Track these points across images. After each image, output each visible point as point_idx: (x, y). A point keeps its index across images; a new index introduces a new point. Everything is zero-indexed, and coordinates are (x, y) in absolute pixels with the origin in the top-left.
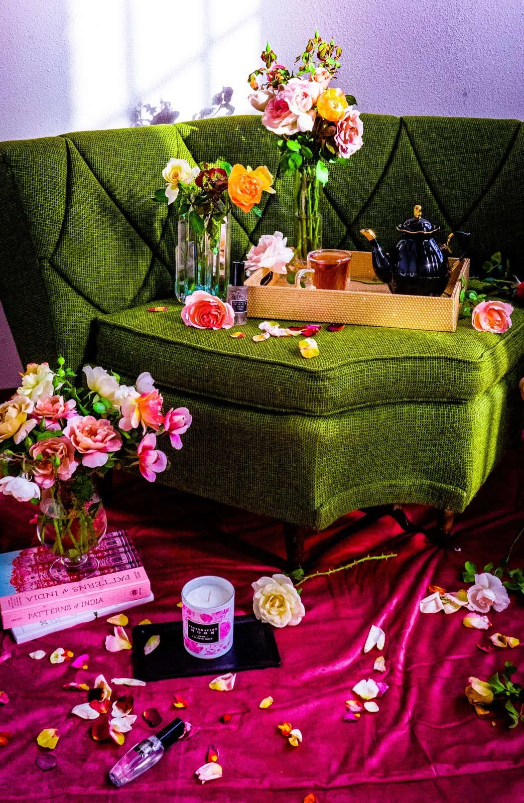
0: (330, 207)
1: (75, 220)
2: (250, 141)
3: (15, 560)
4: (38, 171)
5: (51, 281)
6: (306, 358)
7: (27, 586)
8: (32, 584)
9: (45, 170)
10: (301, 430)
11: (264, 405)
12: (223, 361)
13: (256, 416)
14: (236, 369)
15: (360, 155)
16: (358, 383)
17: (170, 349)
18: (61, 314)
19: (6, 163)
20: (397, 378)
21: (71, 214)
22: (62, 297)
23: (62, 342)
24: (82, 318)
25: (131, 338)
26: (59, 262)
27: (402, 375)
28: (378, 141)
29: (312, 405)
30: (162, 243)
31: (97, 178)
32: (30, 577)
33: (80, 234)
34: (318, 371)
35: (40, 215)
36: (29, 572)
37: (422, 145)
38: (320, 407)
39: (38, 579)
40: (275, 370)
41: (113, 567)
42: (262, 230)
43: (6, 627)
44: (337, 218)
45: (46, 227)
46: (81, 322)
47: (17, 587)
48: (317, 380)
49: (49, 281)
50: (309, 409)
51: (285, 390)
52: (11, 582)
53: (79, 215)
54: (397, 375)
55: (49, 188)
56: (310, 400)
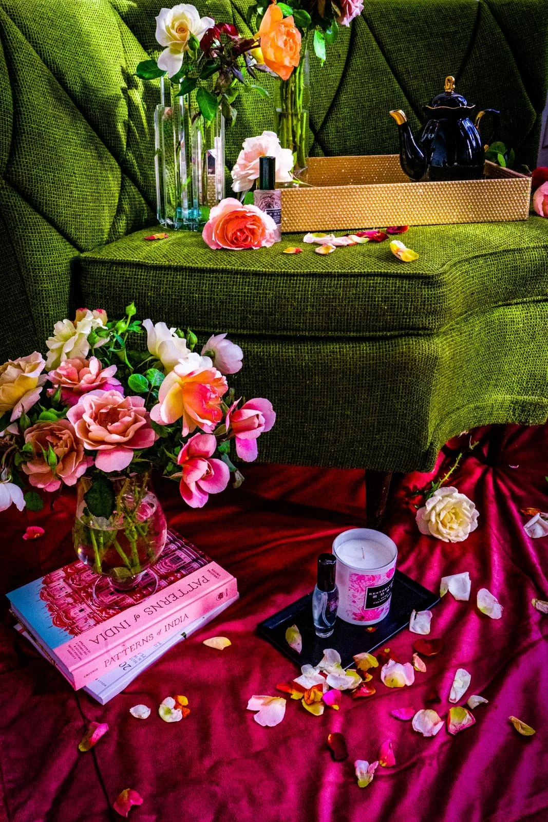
1: (30, 112)
3: (42, 594)
5: (12, 206)
6: (406, 262)
7: (81, 624)
8: (86, 619)
10: (419, 354)
11: (357, 331)
12: (293, 284)
13: (347, 348)
14: (313, 290)
17: (207, 280)
18: (33, 254)
22: (31, 229)
23: (39, 294)
24: (60, 258)
25: (142, 274)
26: (19, 176)
29: (429, 320)
30: (130, 155)
32: (77, 610)
33: (40, 135)
34: (433, 276)
36: (71, 604)
39: (89, 611)
40: (373, 283)
41: (178, 571)
43: (78, 687)
46: (60, 264)
47: (68, 629)
48: (434, 287)
49: (8, 205)
50: (425, 327)
51: (392, 306)
52: (56, 624)
53: (32, 105)
56: (427, 314)
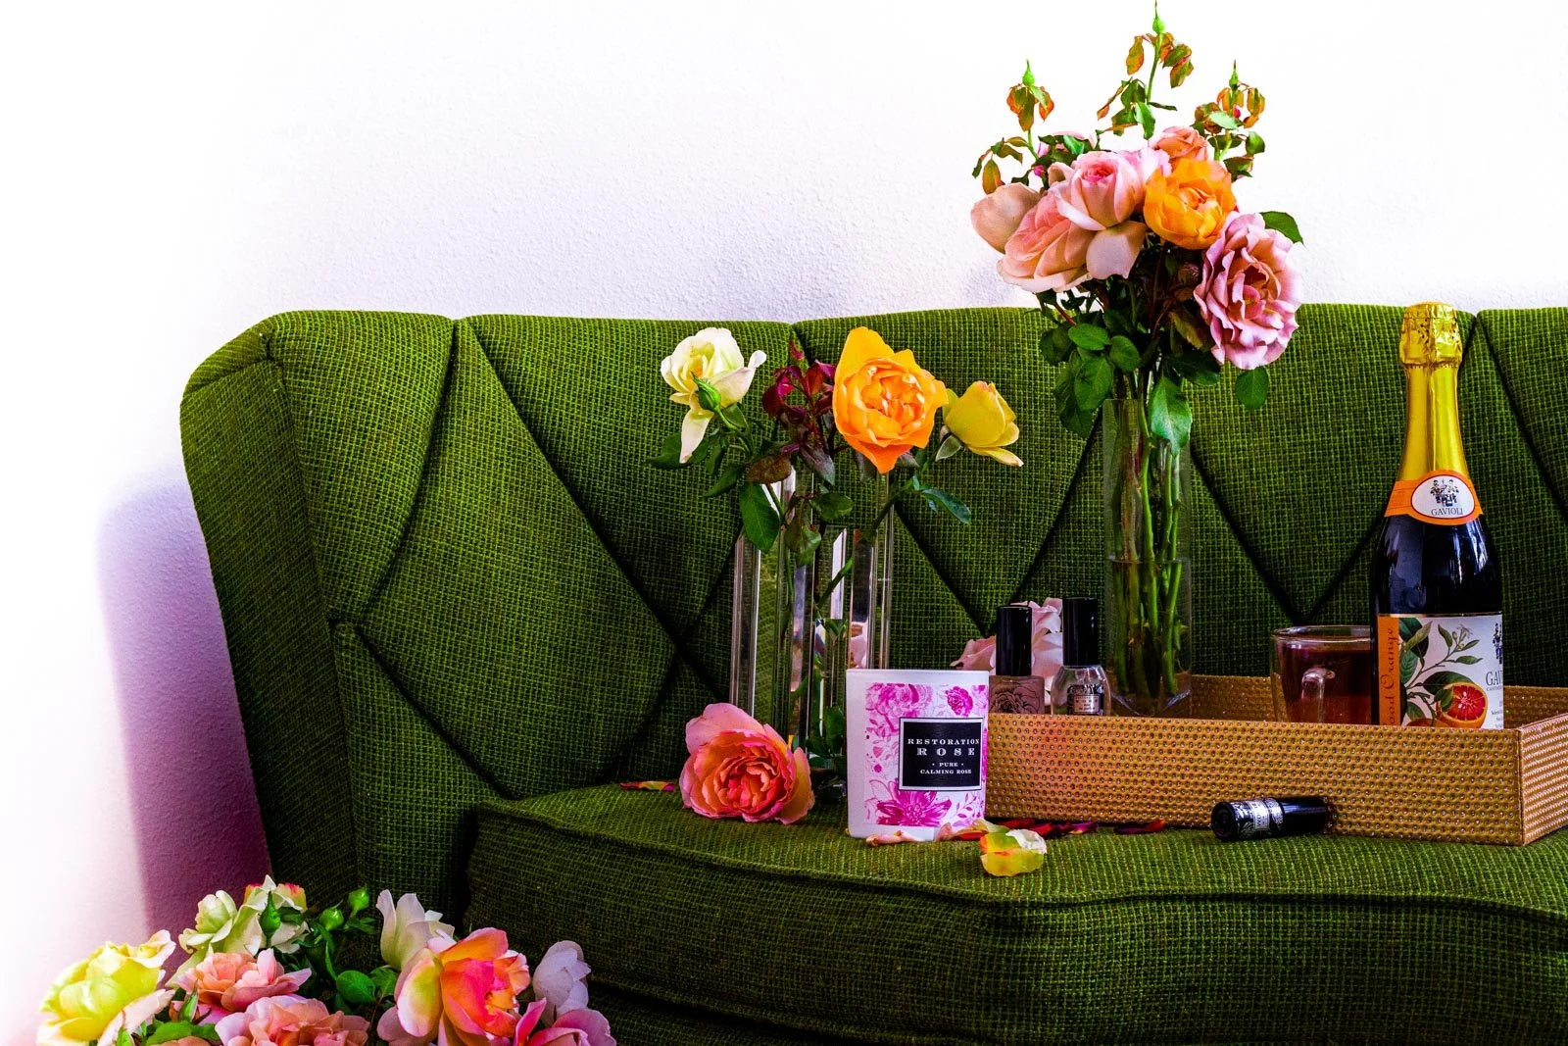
0: (1241, 558)
1: (439, 518)
2: (1005, 368)
4: (350, 379)
5: (355, 682)
6: (993, 877)
9: (370, 378)
16: (1161, 963)
18: (374, 780)
19: (272, 359)
20: (1300, 963)
21: (429, 502)
22: (381, 730)
24: (434, 798)
26: (380, 629)
27: (1317, 954)
31: (529, 427)
33: (447, 558)
35: (339, 496)
37: (1533, 379)
38: (1019, 1026)
44: (1263, 595)
45: (352, 528)
46: (430, 810)
49: (349, 681)
50: (986, 1032)
53: (452, 509)
54: (1299, 953)
55: (373, 425)
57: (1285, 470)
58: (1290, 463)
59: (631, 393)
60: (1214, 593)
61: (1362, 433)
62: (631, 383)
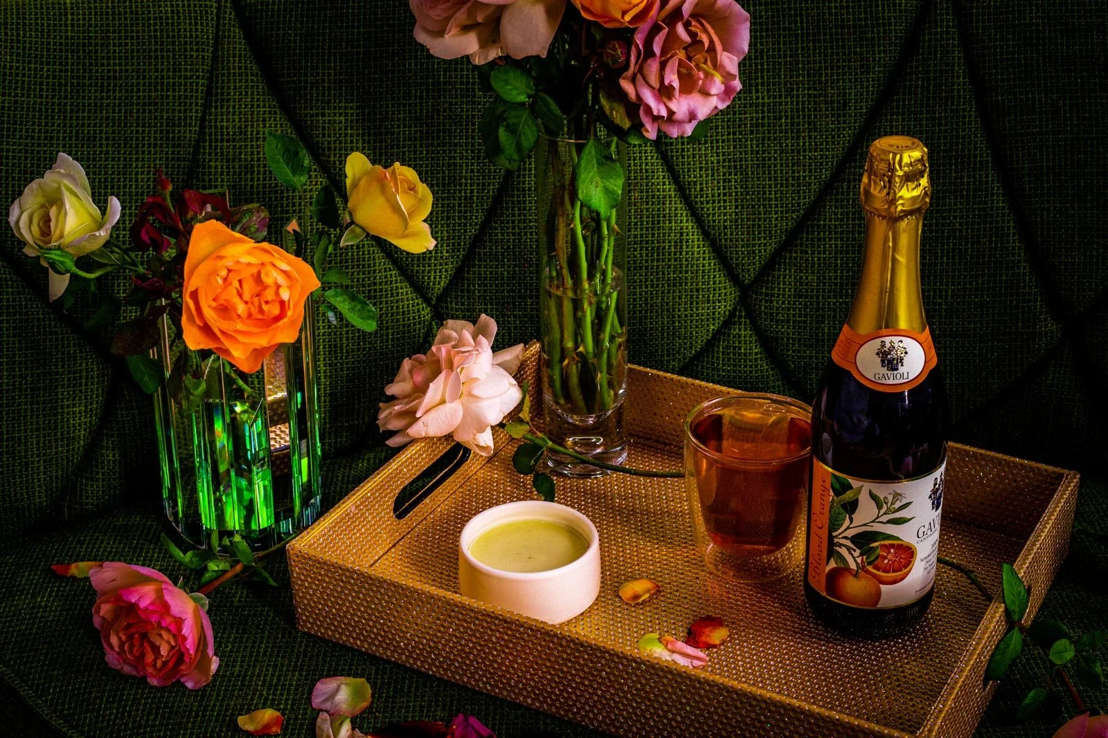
15: (791, 70)
28: (855, 27)
37: (995, 47)
42: (468, 291)
44: (707, 262)
57: (734, 134)
58: (740, 126)
59: (41, 104)
60: (658, 261)
61: (815, 96)
62: (41, 90)
